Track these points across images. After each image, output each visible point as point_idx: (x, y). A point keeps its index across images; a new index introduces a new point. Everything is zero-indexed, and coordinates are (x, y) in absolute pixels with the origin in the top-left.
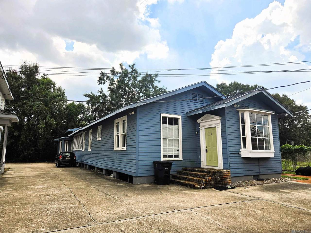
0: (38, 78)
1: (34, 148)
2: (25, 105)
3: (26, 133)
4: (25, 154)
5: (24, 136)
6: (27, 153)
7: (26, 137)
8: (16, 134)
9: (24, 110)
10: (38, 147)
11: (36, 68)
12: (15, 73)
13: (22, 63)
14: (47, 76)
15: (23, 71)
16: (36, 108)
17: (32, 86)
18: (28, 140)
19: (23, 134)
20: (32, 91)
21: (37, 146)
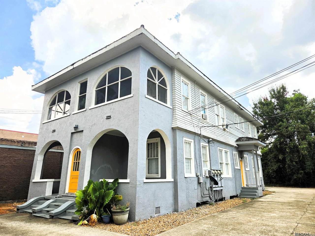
0: (290, 97)
1: (302, 172)
2: (281, 127)
3: (290, 155)
4: (295, 178)
5: (289, 159)
6: (297, 176)
7: (290, 159)
8: (281, 157)
9: (281, 132)
10: (307, 171)
11: (284, 88)
12: (266, 100)
13: (269, 88)
14: (298, 92)
15: (272, 96)
16: (292, 128)
17: (284, 107)
18: (294, 163)
19: (287, 157)
20: (284, 112)
21: (306, 169)
